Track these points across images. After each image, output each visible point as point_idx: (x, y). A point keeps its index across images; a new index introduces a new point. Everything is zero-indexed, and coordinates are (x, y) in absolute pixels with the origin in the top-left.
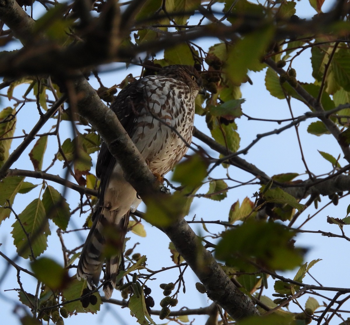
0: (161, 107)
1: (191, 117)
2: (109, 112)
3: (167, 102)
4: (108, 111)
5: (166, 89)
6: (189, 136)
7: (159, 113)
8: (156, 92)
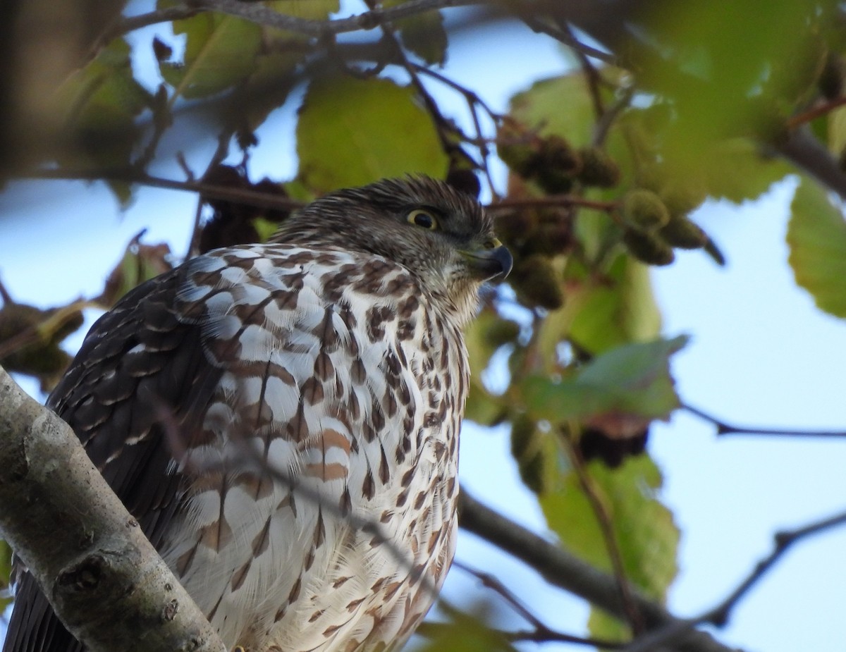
0: (302, 390)
1: (442, 437)
2: (44, 425)
3: (323, 365)
4: (38, 422)
5: (311, 299)
6: (439, 525)
7: (291, 420)
8: (264, 317)
